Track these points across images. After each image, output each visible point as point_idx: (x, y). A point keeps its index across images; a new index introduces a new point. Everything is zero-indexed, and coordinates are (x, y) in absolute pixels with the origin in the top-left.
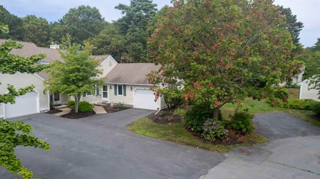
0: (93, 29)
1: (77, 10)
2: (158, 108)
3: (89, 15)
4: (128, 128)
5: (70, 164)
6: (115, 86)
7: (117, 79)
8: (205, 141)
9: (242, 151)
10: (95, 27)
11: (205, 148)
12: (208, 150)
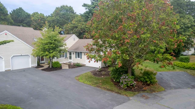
0: (68, 19)
1: (60, 8)
2: (100, 67)
3: (67, 10)
4: (76, 78)
5: (32, 98)
6: (76, 52)
7: (77, 49)
8: (121, 88)
9: (143, 96)
10: (70, 17)
11: (118, 93)
12: (120, 94)
